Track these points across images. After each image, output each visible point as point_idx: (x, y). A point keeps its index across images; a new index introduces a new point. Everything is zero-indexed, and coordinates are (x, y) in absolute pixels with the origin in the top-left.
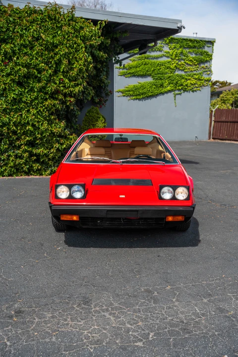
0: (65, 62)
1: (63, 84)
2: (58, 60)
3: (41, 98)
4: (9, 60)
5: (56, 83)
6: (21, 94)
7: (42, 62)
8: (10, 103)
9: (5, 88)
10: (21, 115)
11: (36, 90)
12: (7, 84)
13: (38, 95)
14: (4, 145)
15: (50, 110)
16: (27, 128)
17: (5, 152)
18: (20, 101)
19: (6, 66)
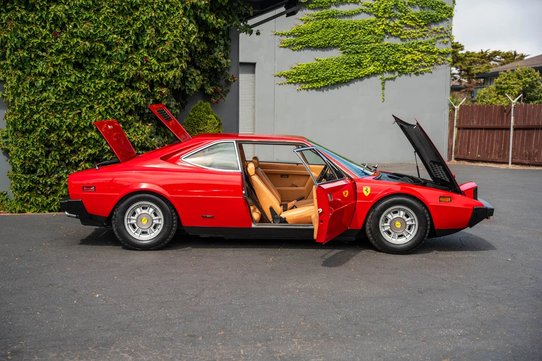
0: (150, 31)
1: (148, 65)
2: (139, 28)
3: (112, 88)
4: (61, 29)
5: (136, 65)
6: (80, 82)
7: (114, 33)
8: (61, 96)
9: (55, 72)
10: (80, 114)
11: (103, 75)
12: (57, 65)
13: (108, 84)
14: (51, 161)
15: (127, 106)
16: (89, 135)
17: (54, 173)
18: (78, 93)
19: (56, 39)
